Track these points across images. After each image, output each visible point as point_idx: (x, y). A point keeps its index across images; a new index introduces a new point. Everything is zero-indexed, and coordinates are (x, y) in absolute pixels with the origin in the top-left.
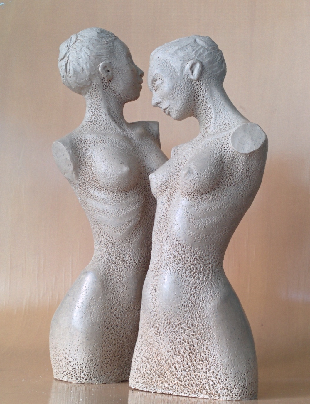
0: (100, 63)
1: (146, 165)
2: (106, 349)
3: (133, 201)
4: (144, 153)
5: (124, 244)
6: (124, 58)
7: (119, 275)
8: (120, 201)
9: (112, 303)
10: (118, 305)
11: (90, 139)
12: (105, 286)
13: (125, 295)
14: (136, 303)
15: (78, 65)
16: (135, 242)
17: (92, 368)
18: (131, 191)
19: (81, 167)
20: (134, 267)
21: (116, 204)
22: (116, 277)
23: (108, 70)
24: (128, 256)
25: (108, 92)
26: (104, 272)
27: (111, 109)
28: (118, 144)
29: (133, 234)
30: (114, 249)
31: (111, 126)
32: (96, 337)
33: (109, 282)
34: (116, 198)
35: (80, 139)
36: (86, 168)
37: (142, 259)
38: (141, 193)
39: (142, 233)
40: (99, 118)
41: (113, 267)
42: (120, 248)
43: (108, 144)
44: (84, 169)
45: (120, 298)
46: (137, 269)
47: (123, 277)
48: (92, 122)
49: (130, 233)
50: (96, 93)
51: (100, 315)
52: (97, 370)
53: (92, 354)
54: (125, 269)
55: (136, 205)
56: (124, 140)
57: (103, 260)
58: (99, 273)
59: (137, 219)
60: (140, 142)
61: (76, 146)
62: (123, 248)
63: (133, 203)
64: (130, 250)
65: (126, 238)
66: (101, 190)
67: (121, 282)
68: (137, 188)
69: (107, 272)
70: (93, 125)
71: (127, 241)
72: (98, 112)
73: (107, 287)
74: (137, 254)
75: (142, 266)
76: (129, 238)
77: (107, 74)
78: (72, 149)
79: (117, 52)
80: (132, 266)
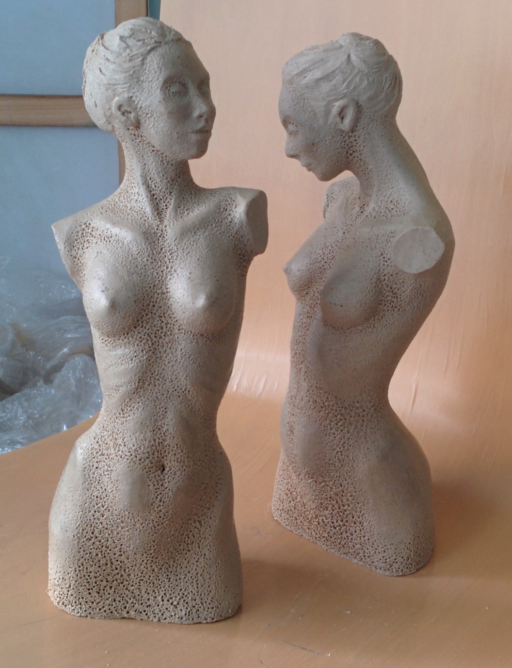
0: (114, 98)
1: (168, 290)
2: (87, 568)
3: (125, 354)
4: (171, 268)
5: (117, 417)
7: (108, 464)
8: (107, 350)
9: (97, 504)
10: (105, 510)
12: (87, 476)
13: (115, 497)
16: (131, 421)
17: (65, 591)
20: (128, 459)
21: (104, 353)
22: (104, 467)
23: (128, 110)
26: (90, 453)
27: (148, 174)
28: (125, 248)
29: (127, 406)
32: (69, 549)
33: (94, 472)
35: (88, 225)
37: (142, 449)
38: (145, 341)
39: (144, 408)
40: (131, 188)
41: (103, 449)
43: (111, 245)
45: (108, 499)
47: (112, 470)
48: (124, 191)
49: (122, 403)
51: (76, 518)
52: (72, 595)
53: (65, 571)
54: (116, 457)
55: (130, 362)
56: (137, 242)
59: (131, 385)
61: (77, 238)
63: (125, 357)
64: (124, 430)
65: (118, 410)
67: (109, 476)
68: (136, 333)
69: (93, 455)
70: (122, 198)
71: (120, 415)
72: (132, 176)
73: (89, 477)
74: (134, 440)
75: (143, 460)
76: (123, 411)
77: (127, 117)
78: (65, 244)
79: (146, 78)
80: (124, 456)
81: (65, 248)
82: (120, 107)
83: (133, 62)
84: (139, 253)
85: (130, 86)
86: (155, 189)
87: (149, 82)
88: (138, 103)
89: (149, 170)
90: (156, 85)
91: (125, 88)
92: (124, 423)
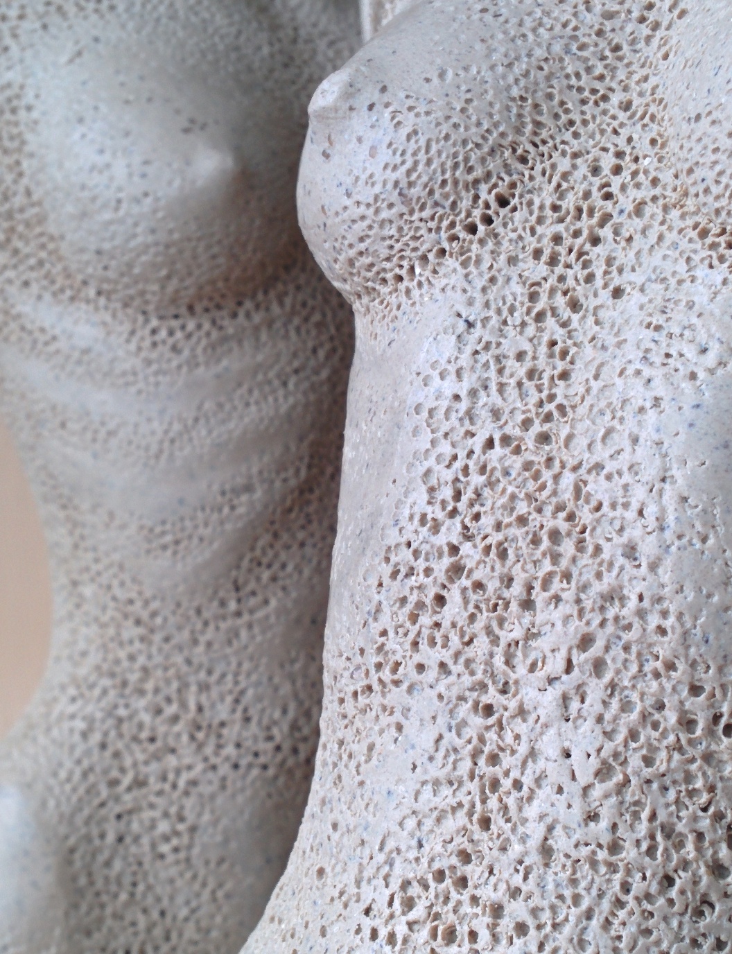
3: (259, 365)
5: (206, 624)
7: (173, 810)
8: (180, 367)
12: (83, 881)
16: (273, 619)
18: (248, 304)
20: (265, 767)
21: (157, 384)
22: (153, 826)
24: (229, 699)
26: (81, 791)
29: (259, 564)
30: (150, 657)
33: (111, 858)
34: (154, 344)
38: (316, 317)
41: (135, 764)
42: (181, 650)
43: (125, 16)
47: (193, 829)
49: (241, 558)
54: (210, 775)
55: (281, 392)
57: (84, 718)
58: (51, 803)
59: (285, 480)
62: (201, 649)
63: (260, 377)
64: (240, 664)
65: (215, 592)
66: (72, 298)
67: (182, 855)
69: (98, 794)
71: (221, 611)
73: (93, 884)
74: (286, 689)
76: (237, 589)
80: (250, 758)
92: (244, 634)
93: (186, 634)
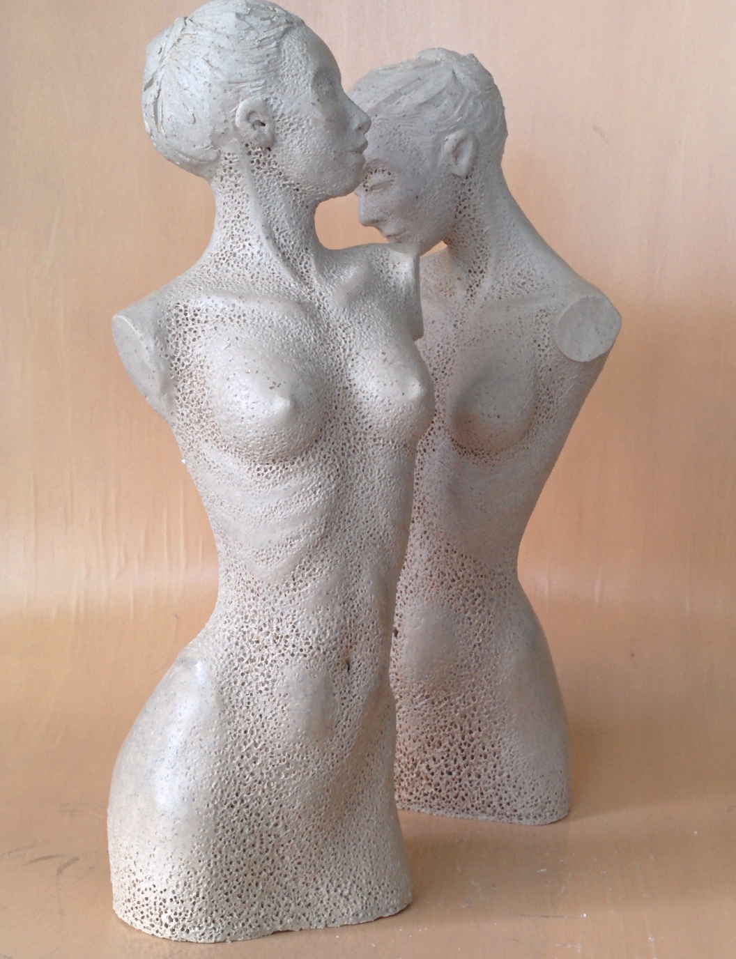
0: (239, 103)
1: (352, 383)
2: (226, 857)
3: (304, 485)
4: (350, 350)
5: (281, 593)
6: (307, 84)
7: (265, 672)
8: (269, 485)
9: (245, 744)
10: (261, 750)
11: (207, 310)
12: (227, 701)
13: (280, 724)
14: (310, 746)
15: (182, 106)
16: (309, 592)
17: (188, 904)
18: (299, 459)
19: (182, 385)
20: (305, 656)
21: (260, 492)
22: (257, 679)
23: (262, 120)
24: (290, 626)
25: (265, 178)
26: (227, 663)
27: (274, 222)
28: (278, 326)
29: (304, 569)
30: (257, 606)
31: (270, 271)
32: (199, 829)
33: (239, 691)
34: (259, 475)
35: (183, 308)
36: (193, 389)
37: (328, 635)
38: (330, 462)
39: (330, 568)
40: (241, 247)
41: (250, 652)
42: (270, 604)
43: (250, 326)
44: (188, 391)
45: (265, 731)
46: (312, 662)
47: (274, 681)
48: (224, 256)
49: (296, 567)
50: (233, 179)
51: (211, 774)
52: (200, 910)
53: (189, 870)
54: (282, 658)
55: (313, 496)
56: (293, 316)
57: (229, 631)
58: (214, 667)
59: (314, 534)
60: (343, 317)
61: (170, 328)
62: (278, 603)
63: (304, 489)
64: (295, 611)
65: (284, 580)
66: (225, 450)
67: (269, 692)
68: (319, 449)
69: (234, 665)
70: (225, 265)
71: (287, 588)
72: (241, 229)
73: (231, 702)
74: (314, 622)
75: (328, 653)
76: (294, 580)
77: (259, 131)
78: (155, 338)
79: (288, 71)
80: (299, 651)
81: (156, 344)
82: (249, 115)
83: (264, 49)
84: (301, 331)
85: (265, 83)
86: (284, 244)
87: (293, 77)
88: (278, 109)
89: (276, 215)
90: (305, 80)
91: (258, 86)
92: (296, 598)
93: (272, 597)
